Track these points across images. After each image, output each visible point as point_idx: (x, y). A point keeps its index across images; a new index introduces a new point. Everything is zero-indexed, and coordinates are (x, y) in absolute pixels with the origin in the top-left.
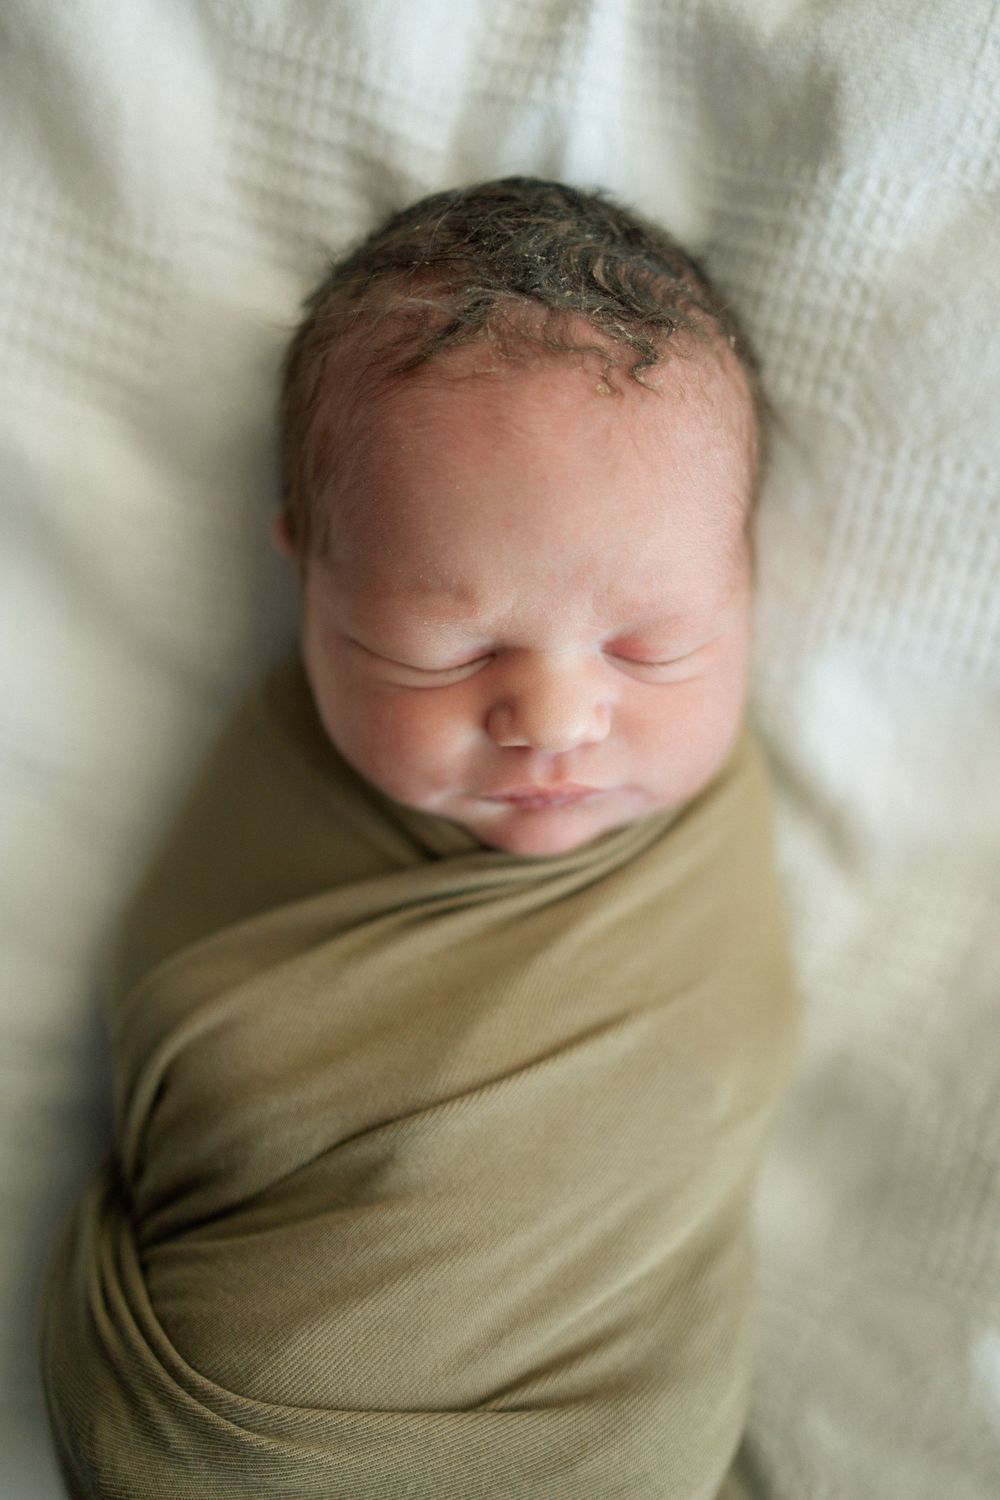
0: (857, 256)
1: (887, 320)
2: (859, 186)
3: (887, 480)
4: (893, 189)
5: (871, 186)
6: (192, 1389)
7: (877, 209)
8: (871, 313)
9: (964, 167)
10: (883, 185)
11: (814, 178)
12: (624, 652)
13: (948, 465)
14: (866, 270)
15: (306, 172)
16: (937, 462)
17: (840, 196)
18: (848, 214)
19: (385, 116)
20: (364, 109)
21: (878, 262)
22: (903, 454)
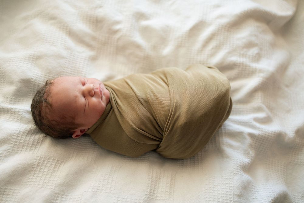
0: (41, 77)
1: (49, 73)
2: (34, 76)
3: (67, 72)
4: (34, 73)
5: (34, 75)
6: (171, 113)
7: (36, 75)
8: (48, 75)
9: (32, 67)
10: (33, 74)
11: (33, 81)
12: (84, 84)
13: (65, 66)
14: (43, 76)
15: (29, 141)
16: (65, 67)
17: (34, 78)
18: (37, 77)
19: (23, 131)
20: (21, 133)
21: (42, 75)
22: (64, 71)
